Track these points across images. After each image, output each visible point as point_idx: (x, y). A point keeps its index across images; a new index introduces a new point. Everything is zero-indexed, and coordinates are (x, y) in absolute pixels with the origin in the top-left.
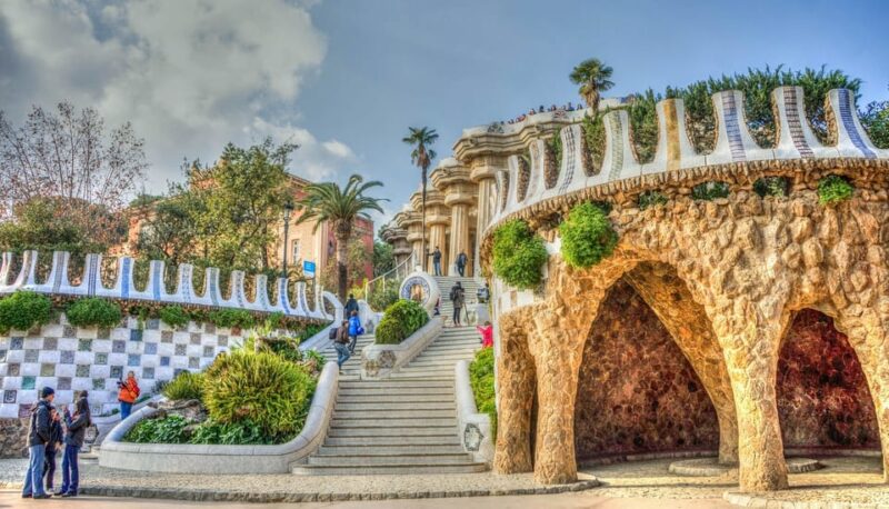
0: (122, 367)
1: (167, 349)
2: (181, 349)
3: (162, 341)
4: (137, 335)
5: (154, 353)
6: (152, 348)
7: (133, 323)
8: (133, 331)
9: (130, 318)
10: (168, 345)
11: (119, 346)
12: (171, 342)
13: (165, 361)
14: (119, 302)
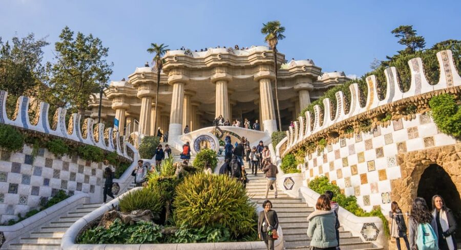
0: (17, 185)
1: (48, 172)
2: (57, 173)
3: (46, 166)
4: (29, 160)
5: (40, 175)
6: (38, 171)
7: (28, 150)
8: (27, 156)
9: (25, 145)
10: (49, 169)
11: (16, 168)
12: (51, 167)
13: (46, 182)
14: (21, 131)
